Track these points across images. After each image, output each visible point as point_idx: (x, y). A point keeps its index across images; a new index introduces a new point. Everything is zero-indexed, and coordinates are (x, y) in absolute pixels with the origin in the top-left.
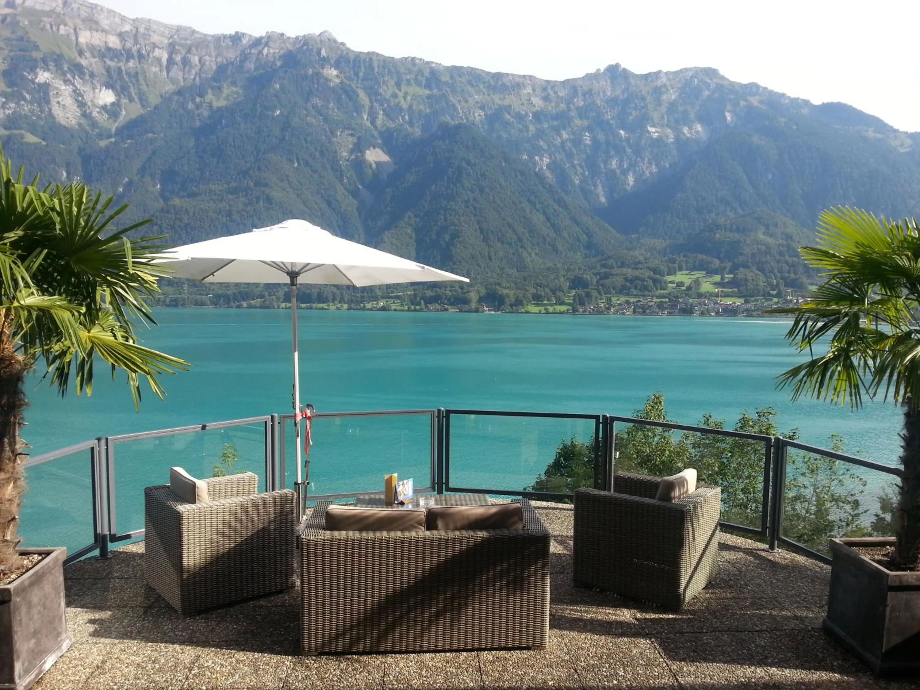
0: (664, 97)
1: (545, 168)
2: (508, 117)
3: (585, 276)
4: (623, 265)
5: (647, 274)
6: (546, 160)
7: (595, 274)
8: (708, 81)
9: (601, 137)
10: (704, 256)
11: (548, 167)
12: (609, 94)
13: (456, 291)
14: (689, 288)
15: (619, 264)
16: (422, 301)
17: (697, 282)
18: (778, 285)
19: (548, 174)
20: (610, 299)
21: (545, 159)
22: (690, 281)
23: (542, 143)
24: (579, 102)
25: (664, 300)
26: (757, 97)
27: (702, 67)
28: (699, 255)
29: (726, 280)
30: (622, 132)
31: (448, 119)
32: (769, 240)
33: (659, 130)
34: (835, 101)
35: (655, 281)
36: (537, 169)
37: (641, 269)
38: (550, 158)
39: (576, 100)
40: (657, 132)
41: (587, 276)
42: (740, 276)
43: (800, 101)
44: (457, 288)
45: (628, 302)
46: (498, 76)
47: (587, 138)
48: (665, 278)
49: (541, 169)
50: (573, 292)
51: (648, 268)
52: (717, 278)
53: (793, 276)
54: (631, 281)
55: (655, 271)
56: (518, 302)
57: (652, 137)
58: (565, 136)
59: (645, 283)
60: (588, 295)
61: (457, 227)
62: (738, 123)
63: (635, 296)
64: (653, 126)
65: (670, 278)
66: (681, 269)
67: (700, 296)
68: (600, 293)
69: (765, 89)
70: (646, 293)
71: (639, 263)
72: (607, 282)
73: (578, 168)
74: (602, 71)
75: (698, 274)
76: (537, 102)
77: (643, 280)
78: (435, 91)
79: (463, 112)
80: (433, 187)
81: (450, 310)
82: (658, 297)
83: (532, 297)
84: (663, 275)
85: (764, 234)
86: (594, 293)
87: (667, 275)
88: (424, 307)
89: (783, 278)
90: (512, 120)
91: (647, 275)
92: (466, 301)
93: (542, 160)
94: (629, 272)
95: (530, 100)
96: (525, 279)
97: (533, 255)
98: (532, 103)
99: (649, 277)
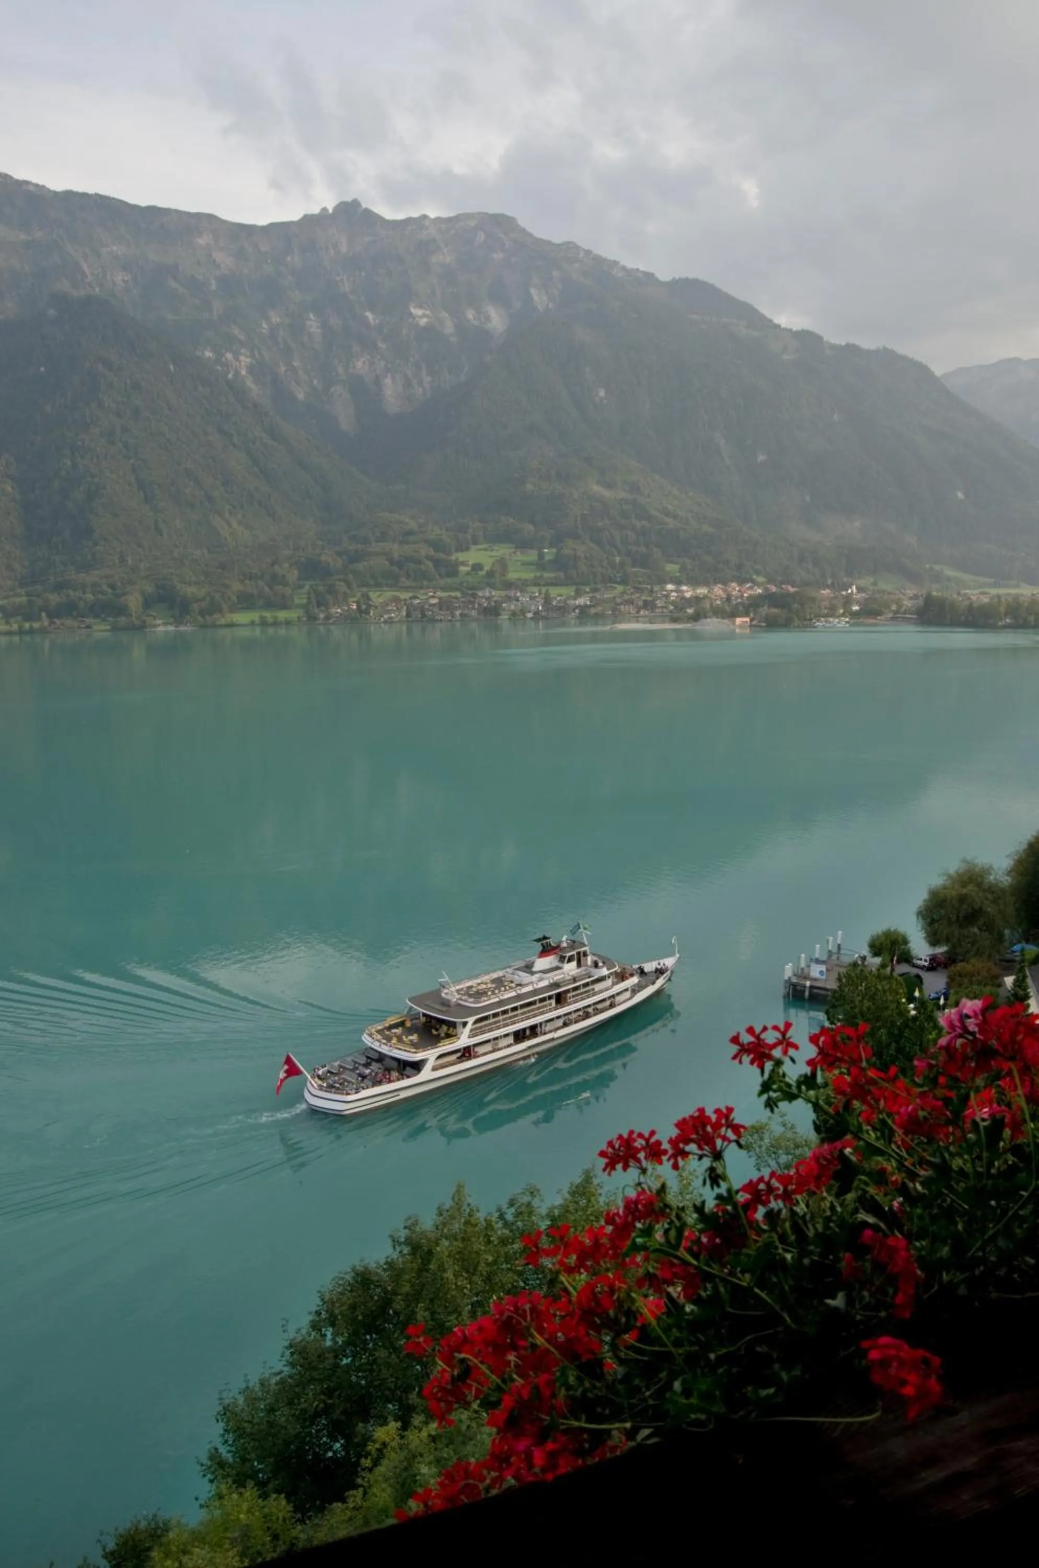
0: (434, 259)
1: (243, 372)
2: (173, 284)
3: (323, 558)
4: (384, 537)
5: (425, 551)
6: (245, 360)
7: (339, 554)
8: (502, 236)
9: (335, 321)
10: (512, 520)
11: (250, 369)
12: (344, 249)
13: (102, 593)
14: (490, 574)
15: (378, 534)
16: (44, 614)
17: (502, 563)
18: (622, 564)
19: (250, 383)
20: (366, 597)
21: (242, 358)
22: (491, 561)
23: (236, 331)
24: (294, 260)
25: (453, 594)
26: (577, 265)
27: (491, 212)
28: (503, 518)
29: (547, 558)
30: (369, 315)
31: (64, 286)
32: (606, 493)
33: (428, 312)
34: (691, 276)
35: (437, 563)
36: (230, 376)
37: (415, 543)
38: (252, 356)
39: (289, 259)
40: (424, 316)
41: (328, 557)
42: (566, 551)
43: (640, 275)
44: (105, 588)
45: (396, 600)
46: (153, 211)
47: (313, 324)
48: (453, 558)
49: (237, 373)
50: (307, 585)
51: (426, 541)
52: (532, 556)
53: (643, 549)
54: (399, 564)
55: (437, 545)
56: (214, 608)
57: (417, 325)
58: (275, 319)
59: (423, 567)
60: (331, 590)
61: (96, 480)
62: (550, 306)
63: (407, 589)
64: (421, 306)
65: (461, 556)
66: (475, 543)
67: (509, 585)
68: (349, 586)
69: (588, 252)
70: (425, 583)
71: (410, 533)
72: (360, 566)
73: (301, 372)
74: (331, 211)
75: (502, 550)
76: (225, 260)
77: (419, 562)
78: (39, 234)
79: (92, 274)
80: (48, 408)
81: (95, 628)
82: (443, 589)
83: (238, 597)
84: (450, 554)
85: (598, 483)
86: (341, 587)
87: (456, 551)
88: (46, 623)
89: (629, 554)
90: (181, 290)
91: (423, 552)
92: (122, 610)
93: (238, 360)
94: (397, 550)
95: (210, 255)
96: (222, 566)
97: (235, 525)
98: (214, 261)
99: (428, 557)
